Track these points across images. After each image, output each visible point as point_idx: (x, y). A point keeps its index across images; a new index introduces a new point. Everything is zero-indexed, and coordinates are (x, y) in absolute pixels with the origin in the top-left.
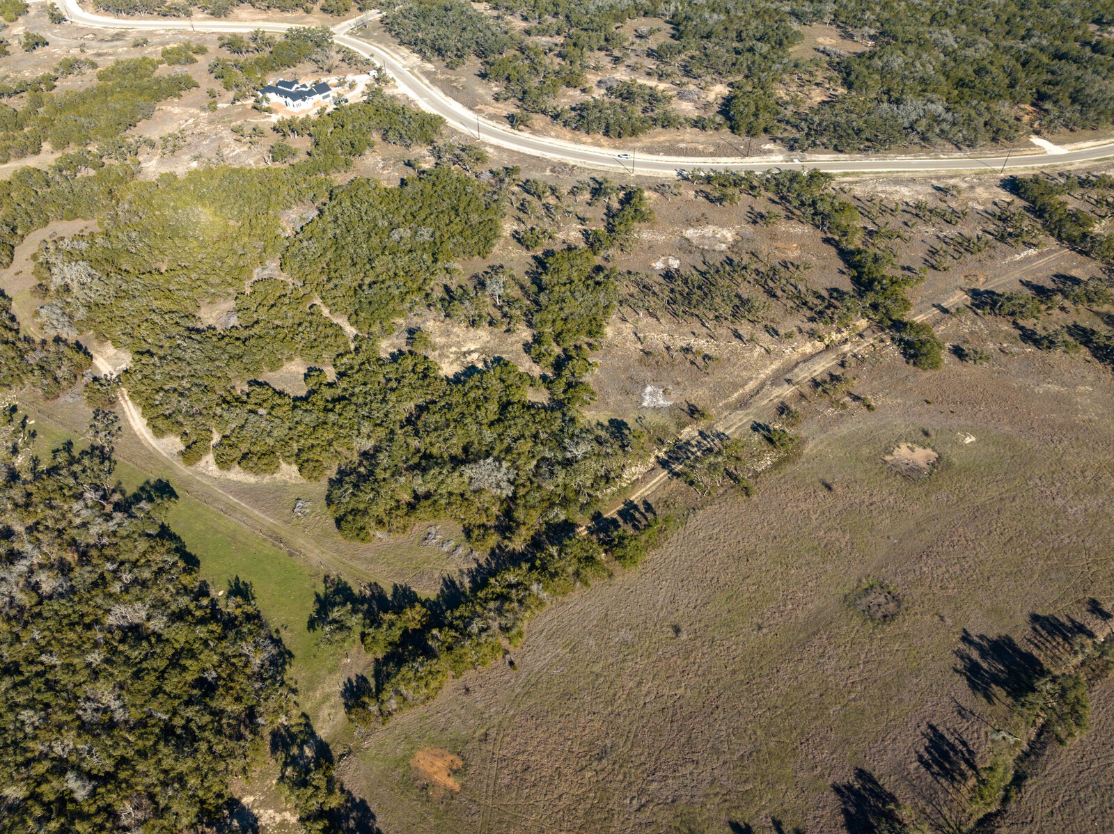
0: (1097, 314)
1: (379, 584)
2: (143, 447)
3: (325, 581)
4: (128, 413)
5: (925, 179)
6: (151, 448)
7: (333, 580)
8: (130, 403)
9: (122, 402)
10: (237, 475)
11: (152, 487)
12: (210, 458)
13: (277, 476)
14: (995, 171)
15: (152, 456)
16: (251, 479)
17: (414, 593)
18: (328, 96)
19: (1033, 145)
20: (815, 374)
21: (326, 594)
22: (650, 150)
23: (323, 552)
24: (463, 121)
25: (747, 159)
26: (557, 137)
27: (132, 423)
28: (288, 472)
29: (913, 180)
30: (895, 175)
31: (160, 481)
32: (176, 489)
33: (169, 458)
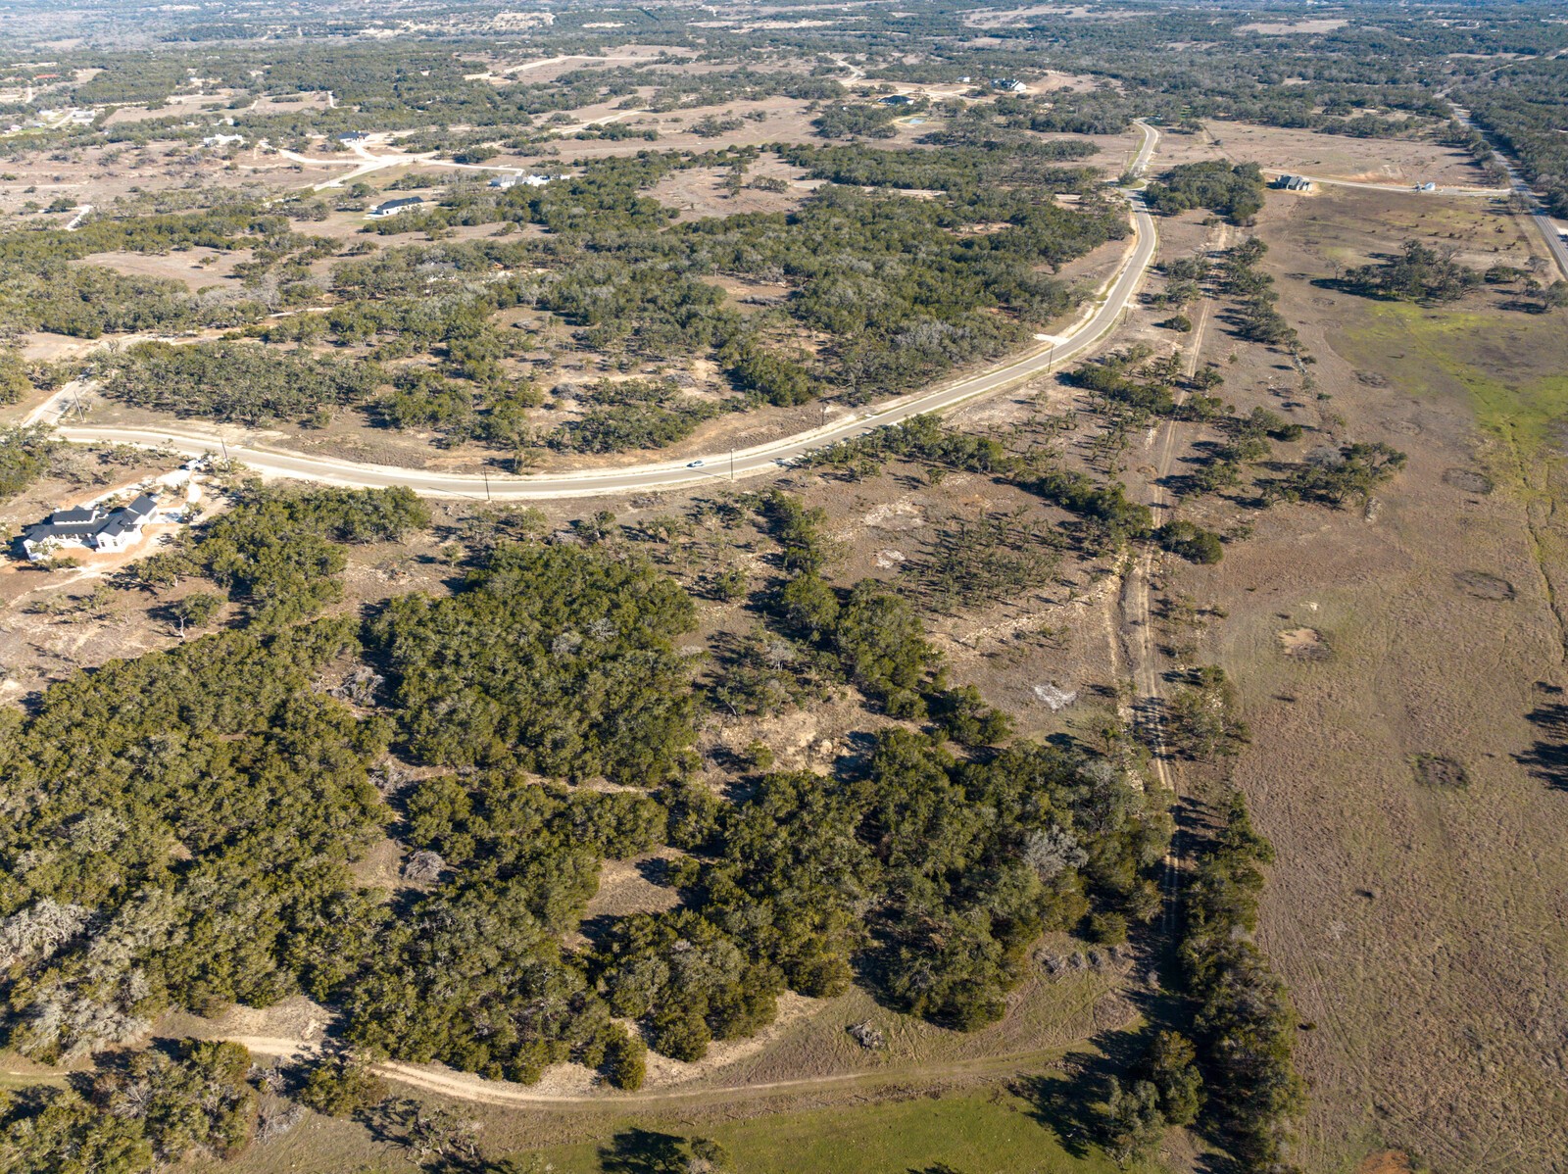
0: (1259, 465)
1: (1074, 1050)
2: (523, 1114)
3: (1017, 1093)
4: (426, 1085)
5: (999, 395)
6: (540, 1107)
7: (1022, 1085)
8: (403, 1068)
9: (388, 1075)
10: (722, 1055)
11: (618, 1154)
12: (652, 1060)
13: (780, 1018)
14: (1041, 372)
15: (555, 1116)
16: (751, 1047)
17: (1120, 1032)
18: (154, 515)
19: (1038, 342)
20: (1146, 606)
21: (1037, 1106)
22: (713, 449)
23: (966, 1066)
24: (432, 486)
25: (824, 429)
26: (589, 467)
27: (452, 1093)
28: (789, 1006)
29: (991, 401)
30: (972, 401)
31: (619, 1138)
32: (665, 1131)
33: (588, 1098)
